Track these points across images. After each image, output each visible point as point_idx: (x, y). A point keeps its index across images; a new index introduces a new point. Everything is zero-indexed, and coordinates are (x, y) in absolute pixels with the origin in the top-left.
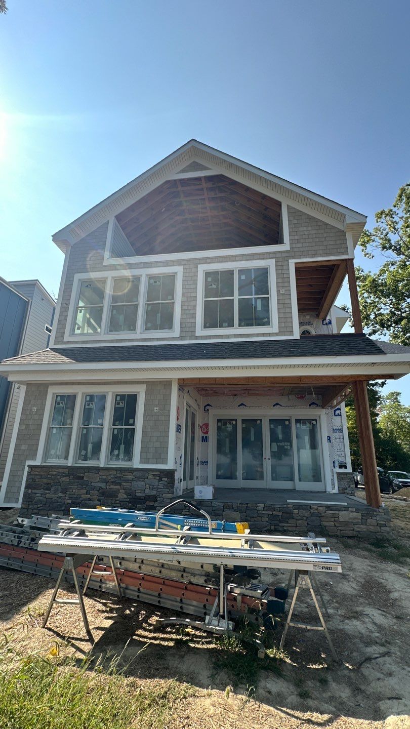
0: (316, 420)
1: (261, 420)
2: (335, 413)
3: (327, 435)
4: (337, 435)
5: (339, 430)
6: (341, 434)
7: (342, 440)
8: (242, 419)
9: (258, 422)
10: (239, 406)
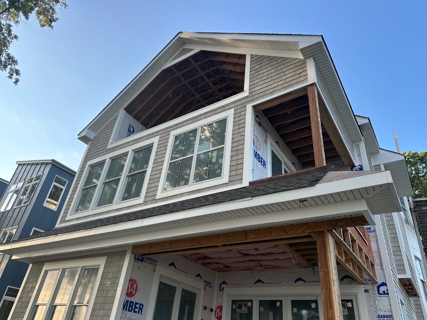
0: (351, 301)
1: (281, 301)
2: (378, 291)
8: (260, 301)
9: (278, 304)
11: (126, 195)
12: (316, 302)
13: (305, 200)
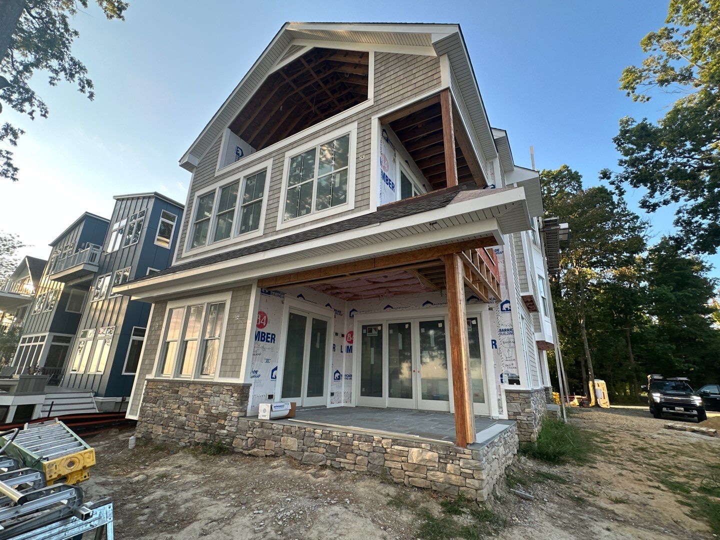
0: (476, 319)
1: (410, 324)
2: (502, 308)
3: (491, 338)
4: (506, 337)
5: (508, 330)
6: (511, 336)
7: (512, 344)
8: (389, 324)
9: (407, 326)
10: (385, 308)
11: (243, 228)
12: (443, 322)
13: (435, 222)
